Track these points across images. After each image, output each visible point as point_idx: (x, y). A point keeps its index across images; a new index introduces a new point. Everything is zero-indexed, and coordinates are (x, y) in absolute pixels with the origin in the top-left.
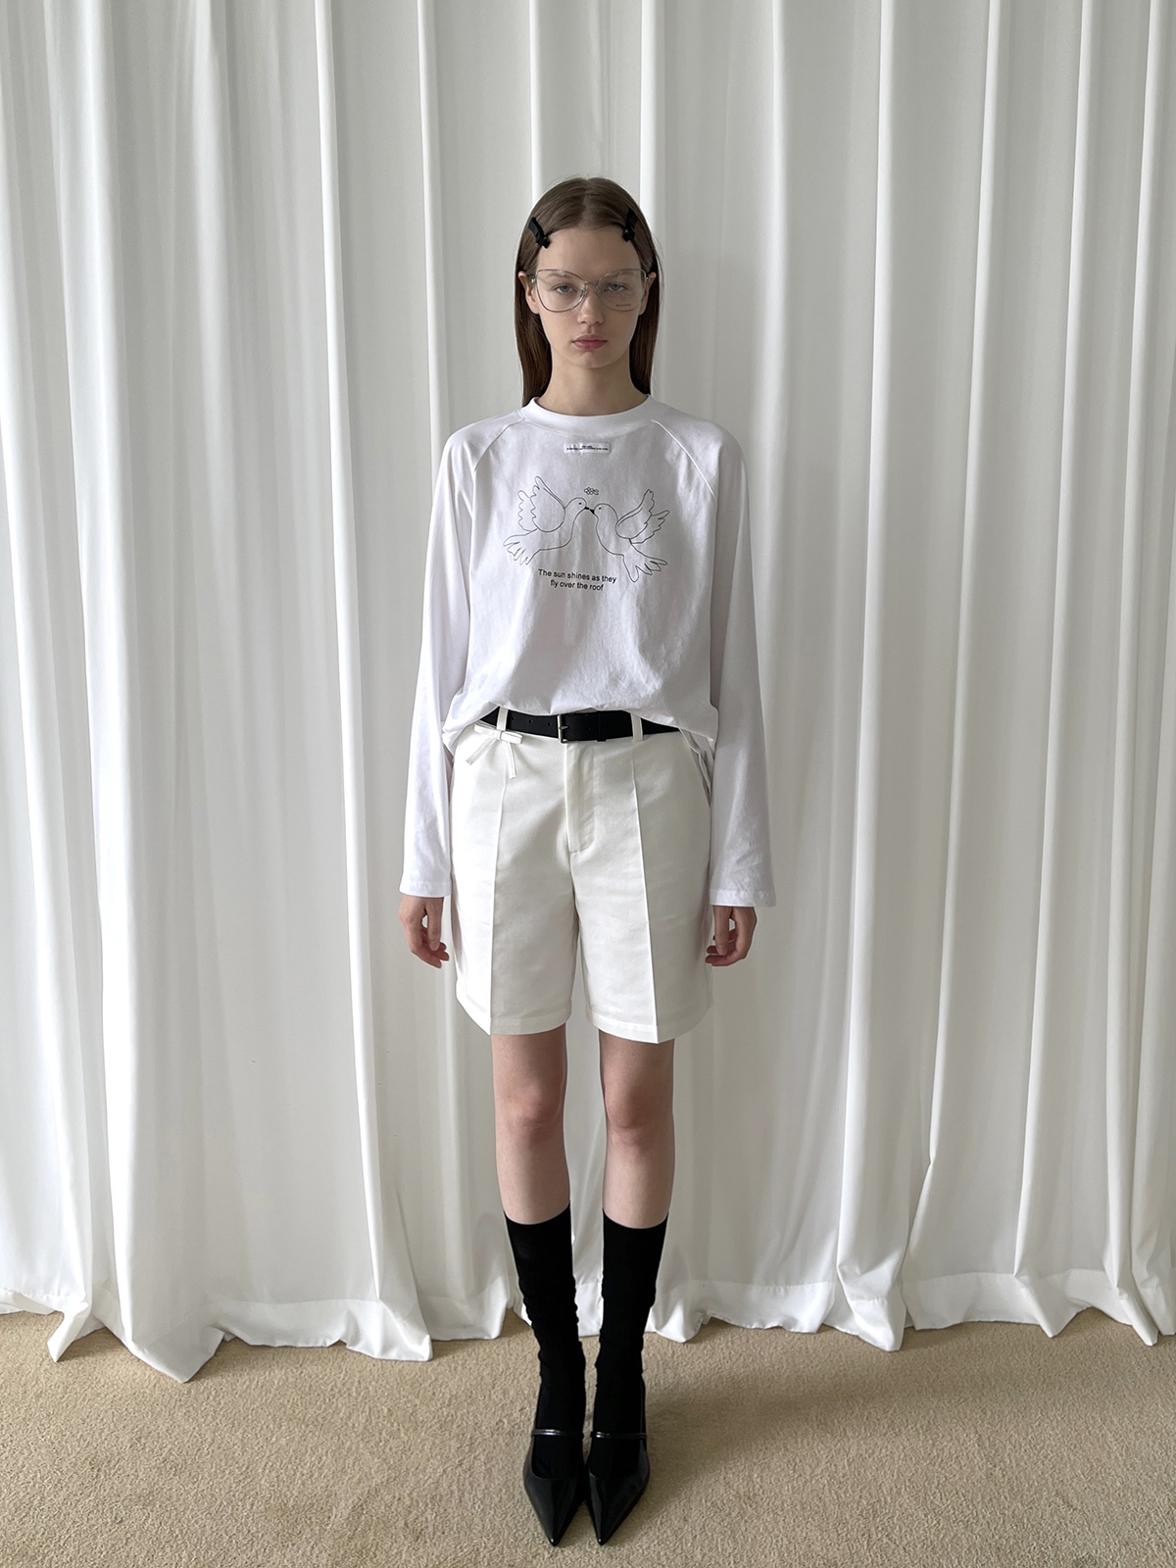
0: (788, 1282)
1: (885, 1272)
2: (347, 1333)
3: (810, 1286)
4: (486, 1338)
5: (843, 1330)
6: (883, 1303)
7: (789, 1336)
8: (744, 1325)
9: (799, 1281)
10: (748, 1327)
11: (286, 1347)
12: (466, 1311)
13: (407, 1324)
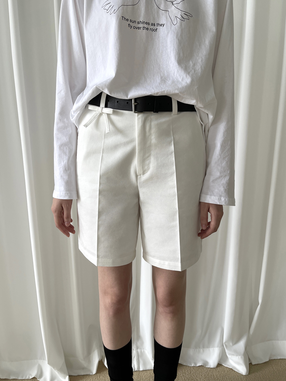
0: (204, 347)
1: (242, 344)
2: (37, 375)
3: (212, 349)
4: (91, 374)
5: (226, 366)
6: (242, 357)
7: (206, 370)
8: (188, 365)
9: (208, 347)
10: (190, 366)
11: (14, 379)
12: (84, 363)
13: (59, 372)
